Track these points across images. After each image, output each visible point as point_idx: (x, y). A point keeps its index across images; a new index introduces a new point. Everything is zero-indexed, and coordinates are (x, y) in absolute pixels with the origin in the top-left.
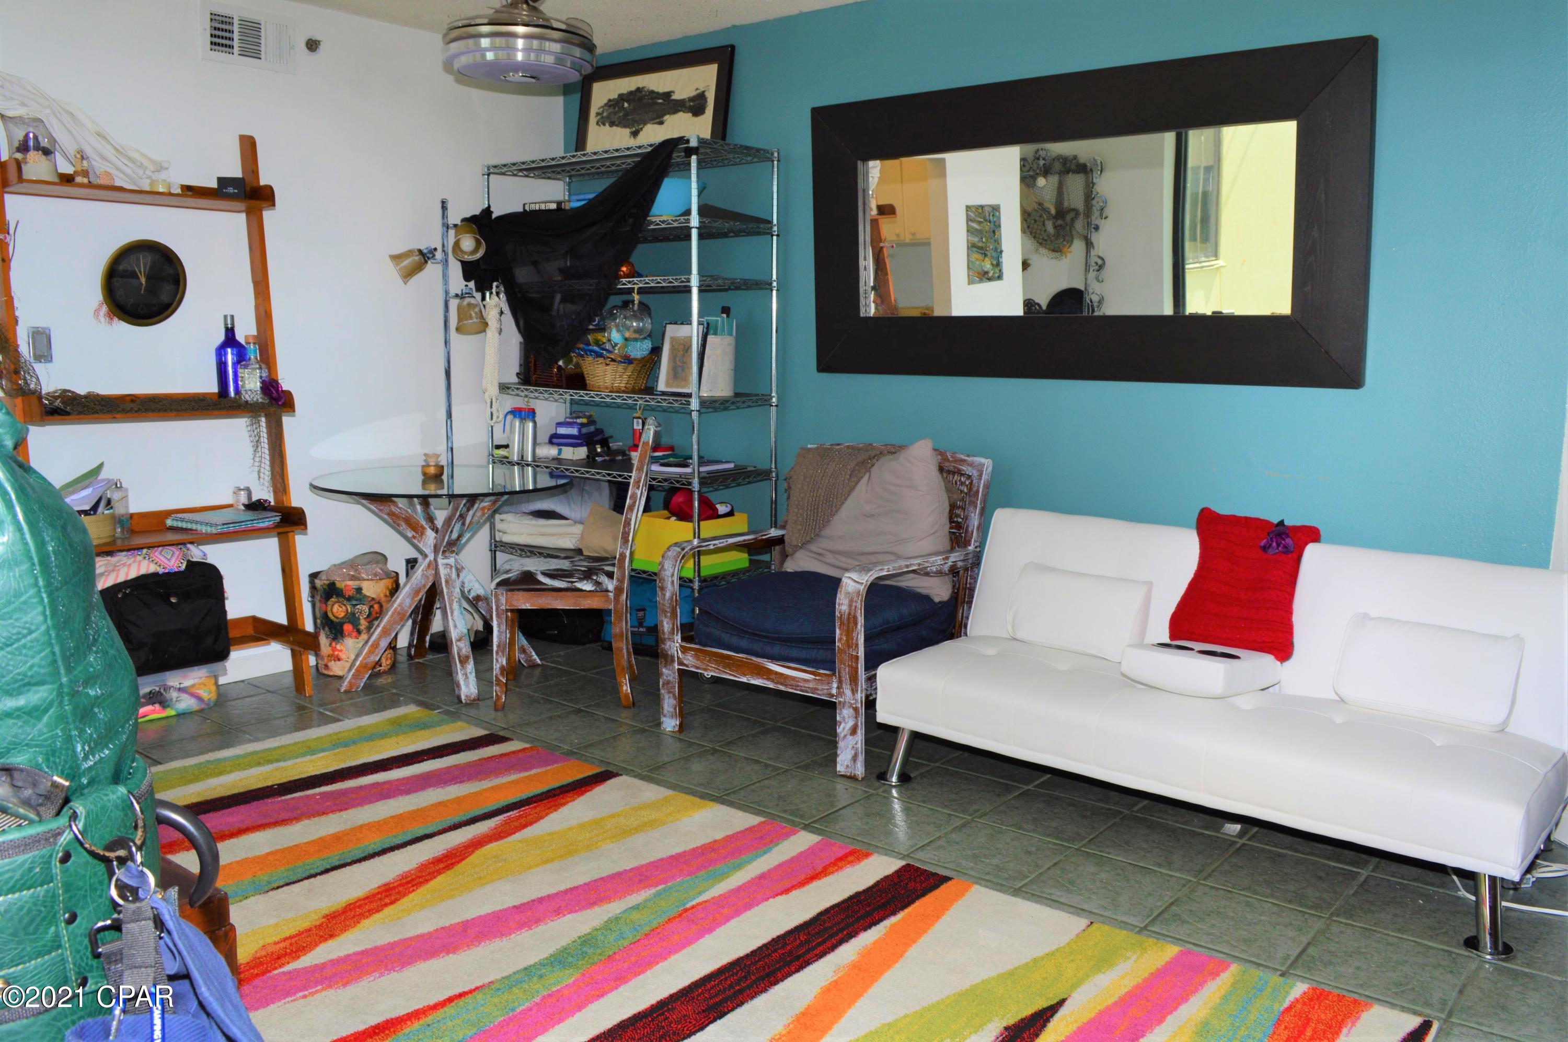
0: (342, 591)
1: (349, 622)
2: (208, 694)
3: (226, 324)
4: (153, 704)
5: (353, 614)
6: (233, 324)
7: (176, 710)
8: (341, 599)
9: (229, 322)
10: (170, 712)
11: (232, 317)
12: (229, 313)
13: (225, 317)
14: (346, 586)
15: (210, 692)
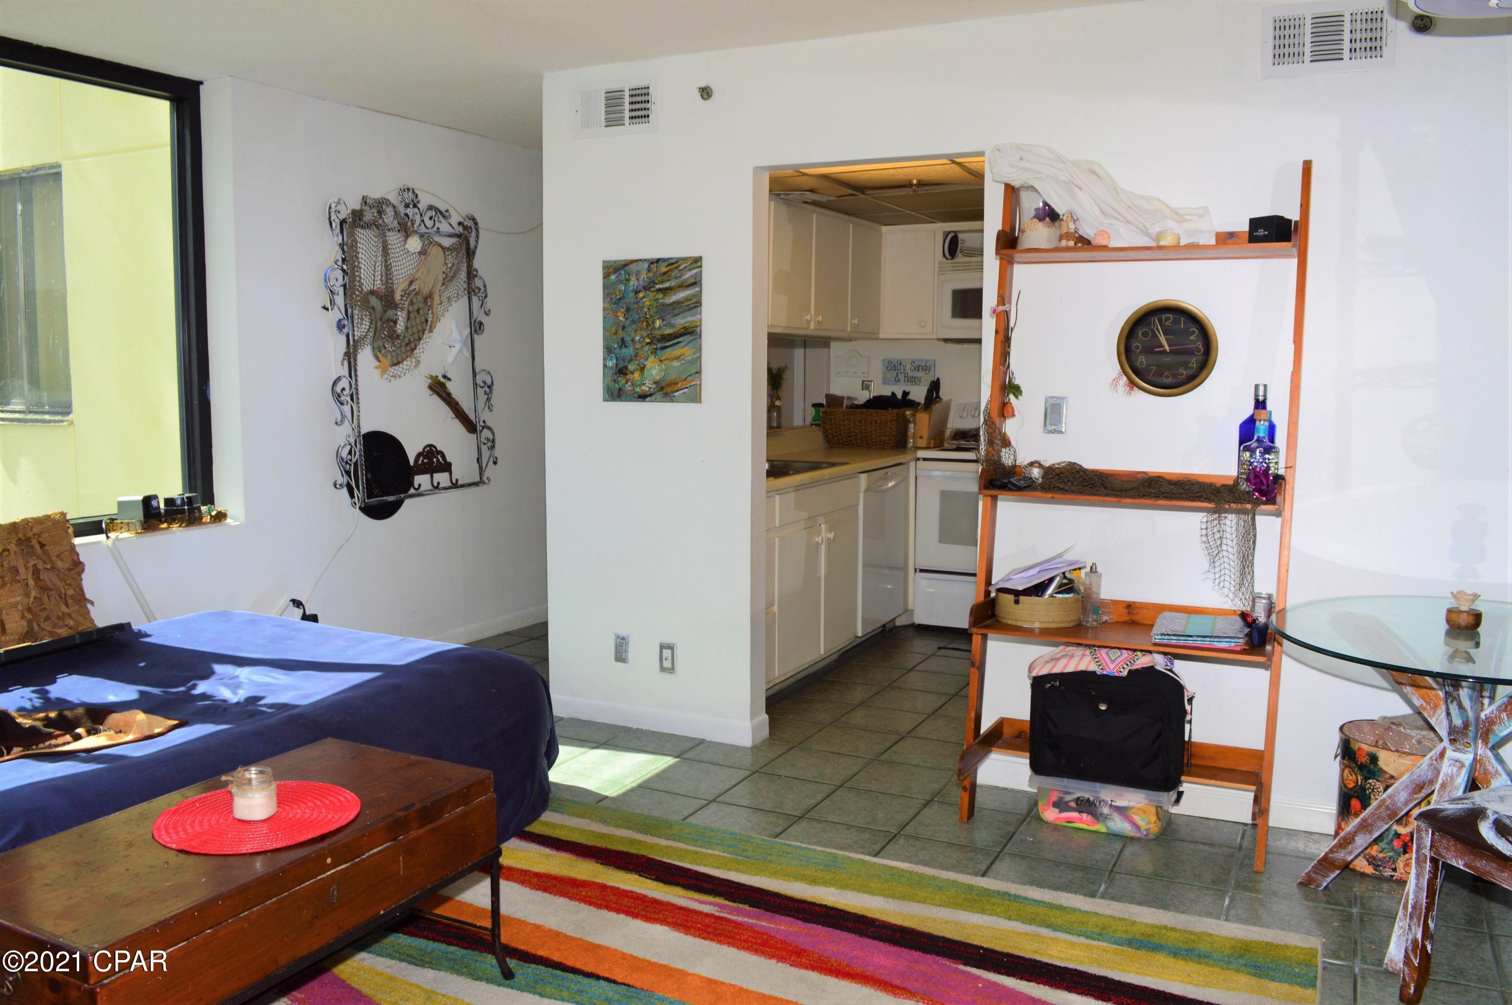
0: (1355, 753)
1: (1357, 797)
2: (1147, 822)
3: (1256, 395)
4: (1081, 812)
5: (1363, 789)
6: (1265, 396)
7: (1107, 827)
8: (1353, 765)
9: (1261, 393)
10: (1101, 828)
11: (1265, 386)
12: (1261, 382)
13: (1257, 387)
14: (1359, 749)
15: (1149, 823)
